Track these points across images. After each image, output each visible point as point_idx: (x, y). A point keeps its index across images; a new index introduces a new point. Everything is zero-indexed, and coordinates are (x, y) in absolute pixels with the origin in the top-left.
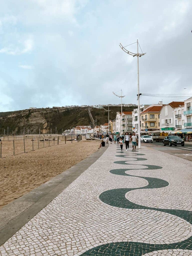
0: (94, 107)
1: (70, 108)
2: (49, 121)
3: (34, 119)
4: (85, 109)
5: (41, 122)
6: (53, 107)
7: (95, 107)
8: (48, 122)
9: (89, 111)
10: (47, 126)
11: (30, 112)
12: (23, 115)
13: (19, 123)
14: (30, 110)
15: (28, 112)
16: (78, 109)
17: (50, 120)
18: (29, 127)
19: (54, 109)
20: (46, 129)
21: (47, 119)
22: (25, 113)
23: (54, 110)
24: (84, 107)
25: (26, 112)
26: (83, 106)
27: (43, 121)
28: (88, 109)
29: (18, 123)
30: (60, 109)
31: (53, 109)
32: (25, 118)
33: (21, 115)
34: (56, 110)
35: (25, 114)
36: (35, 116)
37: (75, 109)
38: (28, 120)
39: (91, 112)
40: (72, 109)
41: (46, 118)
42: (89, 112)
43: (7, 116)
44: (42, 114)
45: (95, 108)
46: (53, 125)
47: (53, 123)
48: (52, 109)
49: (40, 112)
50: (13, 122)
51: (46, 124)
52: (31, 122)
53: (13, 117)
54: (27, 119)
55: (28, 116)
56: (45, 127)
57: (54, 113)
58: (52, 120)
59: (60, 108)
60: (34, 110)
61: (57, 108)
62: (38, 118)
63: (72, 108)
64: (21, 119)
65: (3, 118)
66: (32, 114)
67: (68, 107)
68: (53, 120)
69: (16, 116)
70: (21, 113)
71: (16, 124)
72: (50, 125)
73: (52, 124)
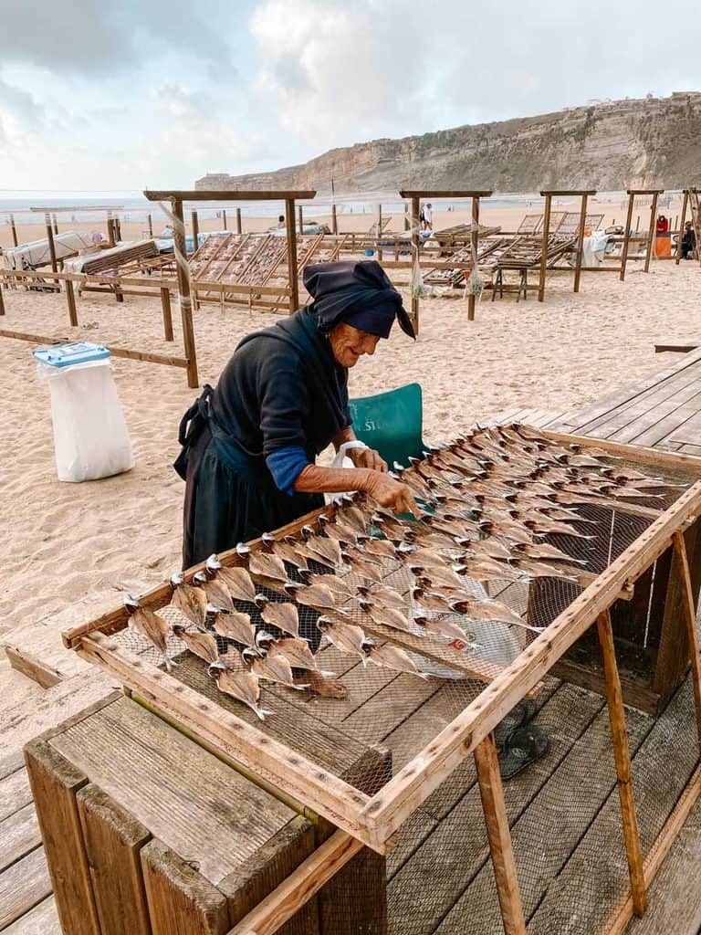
2: (653, 149)
3: (604, 142)
5: (625, 150)
6: (675, 94)
8: (650, 150)
10: (649, 166)
11: (592, 117)
12: (566, 130)
13: (554, 156)
14: (590, 111)
15: (585, 119)
17: (658, 142)
18: (584, 169)
19: (675, 99)
20: (643, 176)
21: (646, 140)
22: (575, 123)
23: (676, 107)
25: (577, 118)
27: (634, 148)
29: (550, 159)
30: (698, 100)
31: (673, 103)
32: (572, 139)
33: (560, 128)
34: (684, 103)
35: (575, 127)
36: (607, 133)
38: (582, 147)
41: (645, 137)
43: (517, 135)
44: (631, 122)
46: (668, 160)
47: (667, 154)
48: (667, 100)
49: (626, 116)
50: (535, 153)
51: (645, 158)
52: (590, 155)
53: (536, 136)
54: (578, 143)
55: (582, 134)
56: (638, 170)
57: (672, 116)
58: (667, 144)
60: (605, 108)
61: (689, 98)
62: (618, 138)
64: (560, 142)
65: (504, 142)
66: (598, 123)
68: (670, 143)
69: (545, 134)
70: (560, 122)
71: (546, 161)
72: (659, 162)
73: (664, 158)
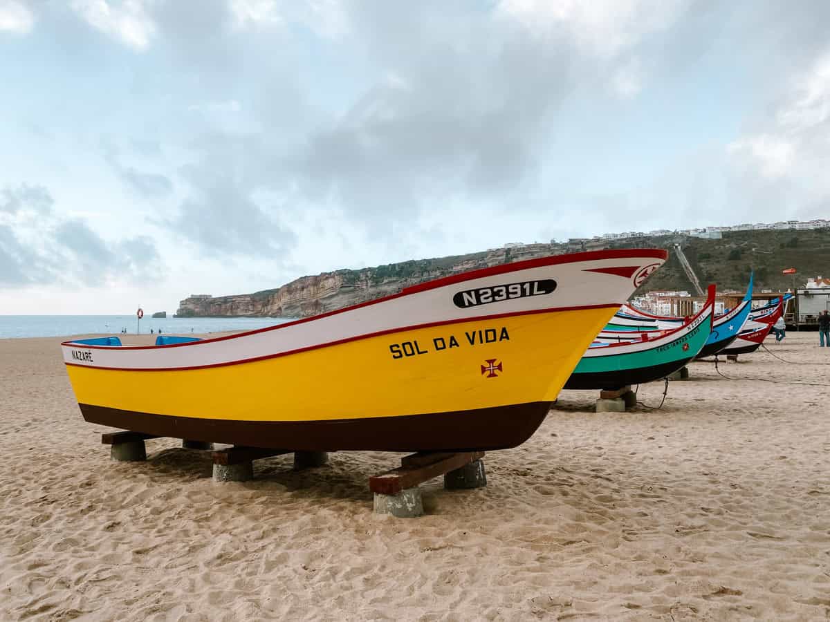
0: (692, 234)
1: (618, 240)
4: (666, 242)
6: (571, 240)
7: (696, 233)
9: (676, 247)
11: (509, 256)
14: (507, 251)
15: (504, 257)
16: (643, 242)
19: (572, 244)
22: (496, 260)
23: (573, 249)
24: (661, 234)
25: (499, 256)
26: (656, 232)
28: (674, 241)
30: (589, 245)
31: (570, 246)
33: (486, 264)
34: (579, 247)
35: (498, 263)
37: (633, 242)
39: (685, 250)
40: (624, 242)
42: (676, 251)
43: (452, 268)
45: (697, 238)
48: (566, 244)
53: (468, 269)
59: (589, 241)
60: (519, 250)
61: (582, 243)
63: (622, 240)
65: (442, 273)
67: (613, 239)
69: (474, 267)
70: (485, 259)
